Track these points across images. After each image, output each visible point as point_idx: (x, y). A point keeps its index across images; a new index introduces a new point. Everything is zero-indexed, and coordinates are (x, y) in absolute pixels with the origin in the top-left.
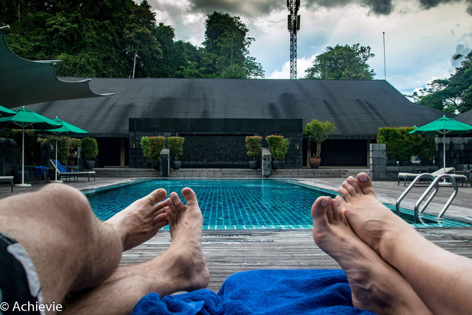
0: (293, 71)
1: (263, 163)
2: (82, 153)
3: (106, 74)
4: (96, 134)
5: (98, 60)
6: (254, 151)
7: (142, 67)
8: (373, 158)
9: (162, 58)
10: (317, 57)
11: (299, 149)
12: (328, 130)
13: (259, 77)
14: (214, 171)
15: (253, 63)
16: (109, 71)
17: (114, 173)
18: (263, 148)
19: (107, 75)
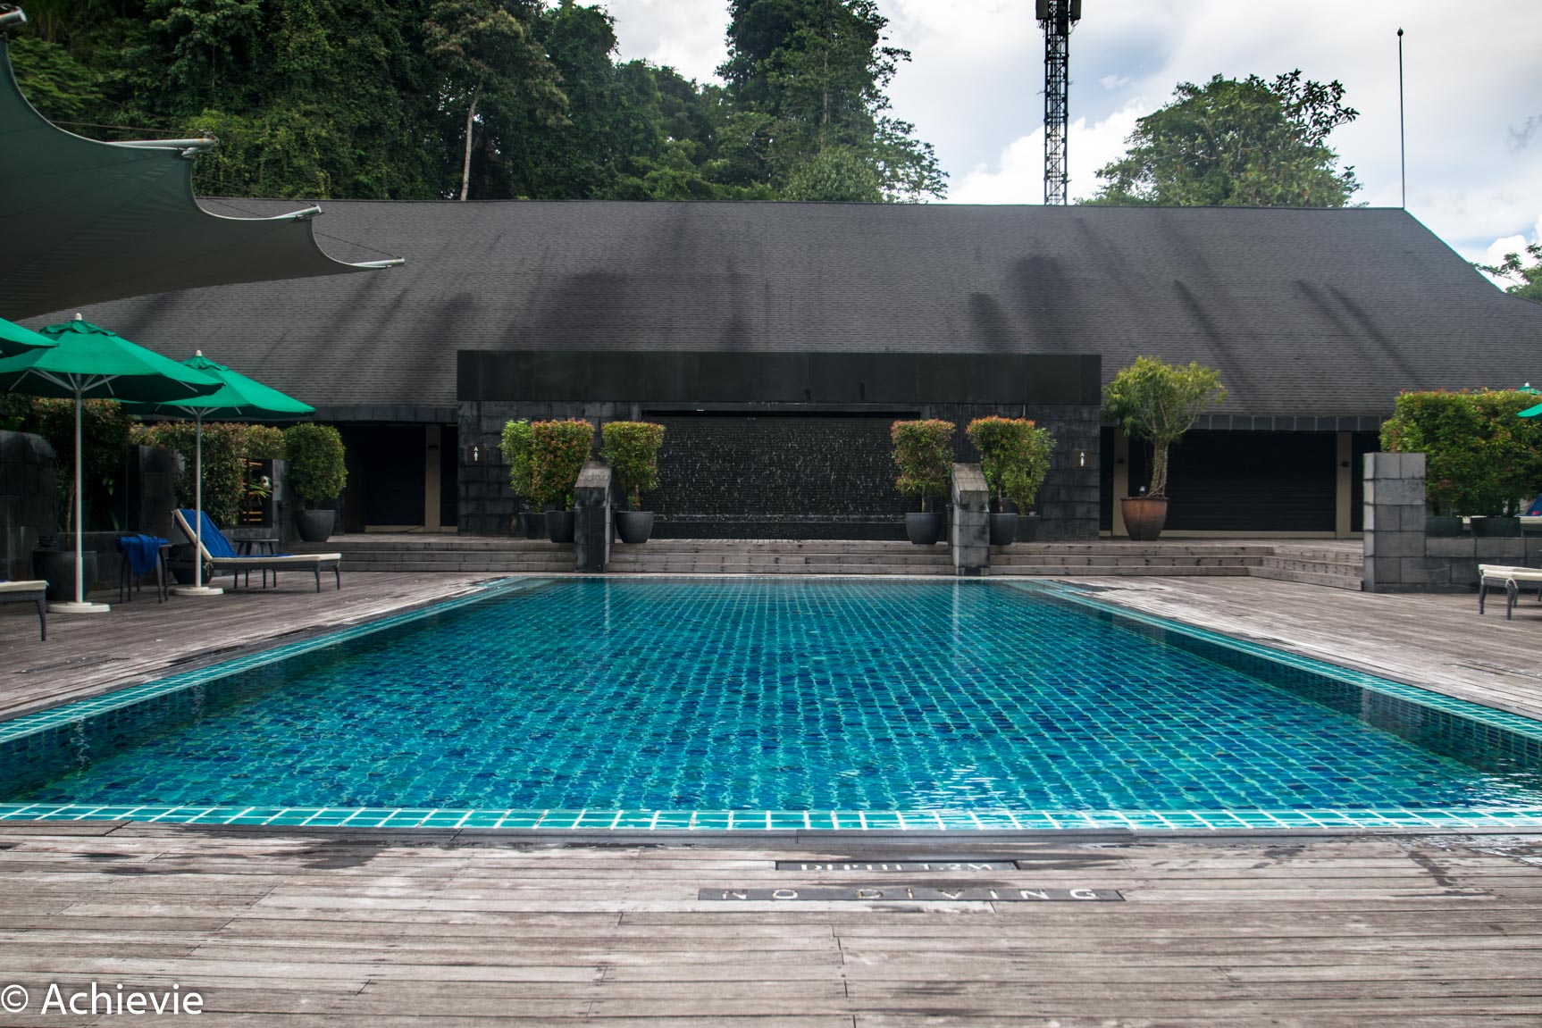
0: (1055, 174)
1: (957, 520)
2: (290, 484)
3: (366, 186)
4: (336, 409)
5: (336, 135)
6: (925, 475)
7: (493, 158)
8: (1375, 505)
9: (567, 122)
10: (1142, 123)
11: (1086, 469)
12: (1197, 397)
13: (926, 197)
14: (775, 551)
15: (904, 144)
16: (376, 173)
17: (405, 558)
18: (957, 466)
19: (371, 190)
